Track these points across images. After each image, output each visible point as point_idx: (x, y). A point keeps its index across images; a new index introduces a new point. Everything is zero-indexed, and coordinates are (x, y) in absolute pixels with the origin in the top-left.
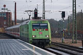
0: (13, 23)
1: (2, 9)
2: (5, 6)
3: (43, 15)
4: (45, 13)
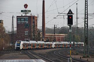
0: (39, 33)
1: (22, 11)
2: (26, 6)
3: (85, 21)
4: (88, 18)
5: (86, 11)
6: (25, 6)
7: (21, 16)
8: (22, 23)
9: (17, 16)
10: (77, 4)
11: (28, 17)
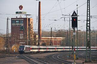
1: (17, 13)
3: (87, 24)
4: (90, 20)
5: (88, 13)
6: (20, 7)
7: (16, 18)
8: (17, 25)
9: (12, 19)
10: (77, 5)
11: (23, 19)
